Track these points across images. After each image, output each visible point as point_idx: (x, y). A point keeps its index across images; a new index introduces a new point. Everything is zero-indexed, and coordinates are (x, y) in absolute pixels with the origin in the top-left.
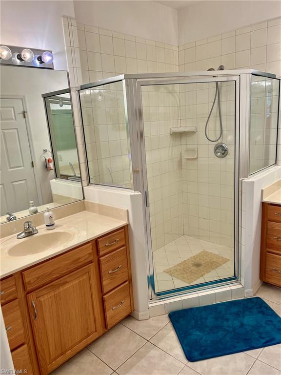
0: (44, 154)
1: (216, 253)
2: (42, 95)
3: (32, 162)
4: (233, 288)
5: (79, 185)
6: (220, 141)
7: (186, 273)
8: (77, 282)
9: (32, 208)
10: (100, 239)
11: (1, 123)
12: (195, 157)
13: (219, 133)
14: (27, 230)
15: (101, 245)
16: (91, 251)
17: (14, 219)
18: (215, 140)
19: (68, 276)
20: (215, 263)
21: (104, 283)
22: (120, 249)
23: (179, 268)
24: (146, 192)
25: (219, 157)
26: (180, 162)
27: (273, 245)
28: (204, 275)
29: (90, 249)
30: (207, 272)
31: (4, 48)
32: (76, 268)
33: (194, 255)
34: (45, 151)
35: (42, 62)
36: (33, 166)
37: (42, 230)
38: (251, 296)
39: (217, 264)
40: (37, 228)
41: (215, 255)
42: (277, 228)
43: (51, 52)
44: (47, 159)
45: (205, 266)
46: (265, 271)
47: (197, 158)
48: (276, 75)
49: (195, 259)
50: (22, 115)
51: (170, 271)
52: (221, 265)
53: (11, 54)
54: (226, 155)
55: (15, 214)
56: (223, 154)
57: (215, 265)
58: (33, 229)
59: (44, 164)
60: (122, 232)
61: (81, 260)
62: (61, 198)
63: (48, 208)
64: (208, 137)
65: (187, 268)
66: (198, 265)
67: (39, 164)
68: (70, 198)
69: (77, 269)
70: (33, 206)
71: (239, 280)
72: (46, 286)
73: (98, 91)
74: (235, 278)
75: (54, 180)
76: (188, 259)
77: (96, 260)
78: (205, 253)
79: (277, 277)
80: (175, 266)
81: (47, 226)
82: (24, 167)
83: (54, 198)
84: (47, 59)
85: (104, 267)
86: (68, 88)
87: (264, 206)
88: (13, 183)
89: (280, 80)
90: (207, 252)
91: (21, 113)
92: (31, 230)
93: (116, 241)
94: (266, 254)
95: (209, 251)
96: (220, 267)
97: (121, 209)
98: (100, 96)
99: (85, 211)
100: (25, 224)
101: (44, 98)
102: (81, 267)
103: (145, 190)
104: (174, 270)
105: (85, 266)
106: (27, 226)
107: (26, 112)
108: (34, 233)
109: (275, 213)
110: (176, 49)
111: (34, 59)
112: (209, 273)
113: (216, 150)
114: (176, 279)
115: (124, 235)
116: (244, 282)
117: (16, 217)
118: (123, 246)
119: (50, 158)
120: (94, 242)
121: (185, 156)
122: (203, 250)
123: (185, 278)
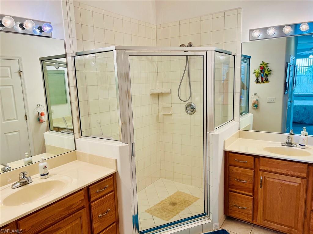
0: (37, 108)
1: (187, 192)
2: (39, 58)
3: (26, 115)
4: (203, 223)
5: (71, 137)
6: (189, 101)
7: (165, 212)
8: (69, 227)
9: (27, 159)
10: (91, 187)
12: (170, 113)
13: (188, 95)
14: (21, 180)
15: (92, 192)
16: (83, 198)
17: (9, 170)
18: (185, 100)
19: (61, 222)
20: (188, 202)
21: (95, 226)
22: (109, 195)
23: (158, 207)
24: (132, 143)
25: (189, 114)
26: (158, 116)
27: (234, 185)
28: (179, 212)
29: (82, 196)
31: (8, 18)
33: (170, 195)
34: (38, 105)
35: (41, 31)
36: (26, 119)
37: (36, 179)
38: (218, 229)
39: (190, 202)
40: (32, 177)
41: (187, 194)
42: (236, 171)
43: (50, 23)
44: (40, 112)
45: (180, 205)
46: (228, 207)
47: (172, 114)
48: (231, 52)
49: (171, 199)
50: (18, 74)
51: (151, 210)
52: (192, 203)
53: (14, 23)
54: (194, 113)
55: (9, 165)
56: (192, 111)
57: (188, 203)
58: (28, 179)
60: (111, 179)
61: (74, 207)
62: (54, 148)
63: (43, 159)
64: (180, 97)
65: (165, 207)
66: (174, 204)
67: (32, 118)
68: (63, 148)
71: (208, 216)
72: (40, 233)
74: (205, 214)
75: (47, 133)
76: (166, 199)
77: (88, 205)
78: (179, 193)
79: (237, 212)
80: (154, 206)
81: (41, 175)
82: (17, 119)
83: (47, 148)
84: (47, 29)
85: (94, 212)
86: (64, 53)
87: (227, 154)
88: (6, 134)
89: (234, 56)
90: (181, 192)
91: (17, 72)
92: (26, 180)
93: (105, 187)
94: (229, 193)
95: (183, 191)
96: (192, 205)
97: (110, 158)
98: (94, 62)
99: (76, 161)
100: (21, 174)
101: (42, 61)
102: (73, 213)
103: (132, 142)
104: (154, 209)
105: (77, 211)
106: (22, 176)
107: (22, 71)
108: (29, 182)
109: (235, 160)
110: (154, 27)
111: (35, 28)
112: (183, 211)
113: (187, 108)
114: (156, 217)
115: (113, 182)
116: (212, 217)
117: (11, 168)
118: (112, 191)
119: (43, 112)
120: (86, 189)
121: (162, 112)
122: (177, 191)
123: (163, 216)
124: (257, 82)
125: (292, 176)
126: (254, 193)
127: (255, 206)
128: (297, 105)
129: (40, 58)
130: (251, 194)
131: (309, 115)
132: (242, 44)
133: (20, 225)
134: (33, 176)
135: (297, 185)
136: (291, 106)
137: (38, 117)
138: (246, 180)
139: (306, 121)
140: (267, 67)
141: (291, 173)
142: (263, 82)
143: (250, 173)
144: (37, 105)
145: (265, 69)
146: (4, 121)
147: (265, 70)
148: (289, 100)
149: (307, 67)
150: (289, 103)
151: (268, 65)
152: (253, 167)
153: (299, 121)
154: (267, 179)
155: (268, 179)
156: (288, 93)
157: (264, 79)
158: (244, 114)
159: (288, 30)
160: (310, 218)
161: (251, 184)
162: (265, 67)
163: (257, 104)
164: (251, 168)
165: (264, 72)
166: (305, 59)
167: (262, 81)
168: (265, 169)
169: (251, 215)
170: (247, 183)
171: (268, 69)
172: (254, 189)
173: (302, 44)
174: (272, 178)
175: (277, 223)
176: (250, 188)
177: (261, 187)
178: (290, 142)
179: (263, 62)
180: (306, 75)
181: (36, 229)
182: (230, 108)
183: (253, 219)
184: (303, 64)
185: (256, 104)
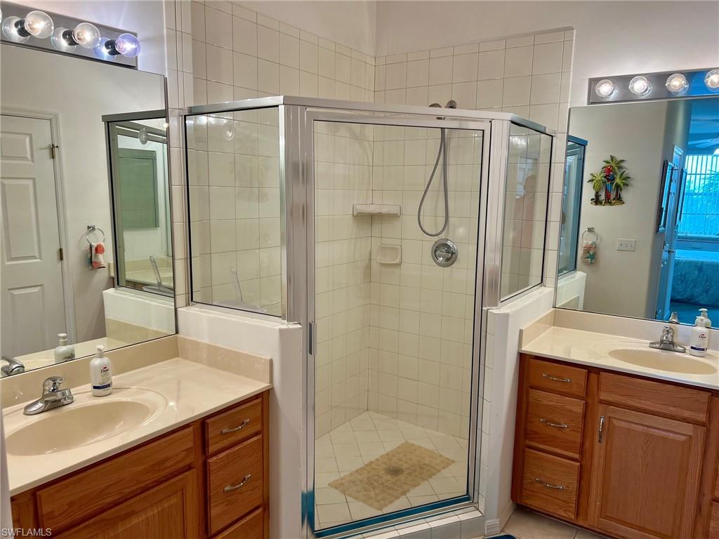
0: (88, 234)
1: (430, 447)
3: (61, 250)
4: (463, 517)
5: (168, 304)
6: (442, 236)
7: (374, 488)
8: (156, 511)
9: (63, 349)
10: (211, 420)
11: (2, 163)
12: (397, 261)
13: (441, 221)
14: (47, 396)
15: (212, 432)
16: (190, 444)
17: (18, 372)
18: (434, 233)
20: (429, 468)
21: (214, 512)
22: (250, 441)
23: (359, 477)
24: (311, 324)
25: (440, 265)
26: (368, 268)
27: (536, 433)
28: (408, 491)
29: (188, 439)
30: (415, 486)
31: (38, 15)
32: (156, 481)
33: (388, 449)
34: (91, 229)
35: (114, 52)
36: (61, 259)
37: (82, 396)
38: (496, 532)
39: (432, 470)
40: (73, 391)
41: (426, 450)
42: (545, 402)
43: (135, 35)
44: (95, 245)
45: (409, 474)
46: (522, 483)
47: (400, 264)
48: (545, 128)
49: (390, 459)
50: (47, 153)
51: (342, 484)
52: (439, 471)
53: (53, 28)
54: (451, 264)
55: (21, 360)
56: (448, 260)
57: (428, 471)
58: (64, 394)
59: (87, 256)
60: (257, 404)
61: (168, 464)
62: (125, 328)
63: (100, 350)
64: (422, 225)
65: (376, 478)
66: (395, 472)
67: (74, 256)
68: (146, 329)
69: (159, 483)
70: (65, 344)
71: (475, 501)
72: (87, 523)
73: (225, 121)
74: (466, 499)
75: (111, 291)
76: (377, 460)
77: (199, 463)
78: (407, 448)
79: (542, 495)
80: (351, 474)
81: (95, 387)
82: (41, 258)
83: (109, 328)
84: (126, 47)
85: (214, 480)
86: (163, 108)
87: (526, 362)
88: (11, 291)
89: (552, 136)
90: (413, 445)
91: (46, 149)
92: (59, 395)
93: (243, 423)
94: (524, 451)
95: (417, 443)
96: (438, 475)
97: (258, 356)
98: (230, 131)
99: (177, 358)
100: (47, 383)
101: (108, 122)
102: (167, 479)
103: (310, 321)
104: (350, 481)
105: (176, 476)
106: (50, 387)
107: (57, 147)
108: (65, 403)
109: (544, 375)
110: (371, 61)
111: (98, 45)
112: (416, 488)
113: (436, 251)
114: (354, 500)
115: (260, 412)
116: (483, 505)
117: (23, 367)
118: (256, 434)
119: (103, 244)
120: (198, 425)
121: (378, 259)
122: (403, 441)
123: (371, 498)
124: (597, 201)
125: (673, 417)
126: (582, 453)
127: (583, 483)
128: (682, 261)
129: (104, 117)
130: (577, 456)
131: (708, 284)
132: (570, 109)
133: (42, 501)
134: (76, 388)
135: (683, 438)
136: (668, 260)
137: (89, 255)
138: (566, 423)
139: (701, 298)
140: (620, 168)
141: (672, 410)
142: (610, 203)
143: (577, 407)
144: (89, 227)
145: (615, 173)
146: (8, 261)
147: (615, 176)
148: (667, 247)
149: (708, 176)
150: (665, 255)
151: (623, 164)
152: (583, 394)
153: (686, 296)
154: (615, 421)
155: (616, 423)
156: (664, 232)
157: (613, 196)
158: (565, 272)
159: (677, 84)
160: (709, 517)
161: (578, 432)
162: (616, 168)
163: (595, 253)
164: (581, 396)
165: (614, 179)
166: (705, 157)
167: (608, 201)
168: (610, 399)
169: (574, 505)
170: (568, 430)
171: (622, 174)
172: (582, 445)
173: (701, 122)
174: (625, 421)
175: (631, 526)
176: (575, 442)
177: (599, 441)
178: (670, 339)
179: (612, 158)
180: (705, 194)
181: (78, 513)
182: (536, 255)
183: (577, 515)
184: (698, 168)
185: (591, 252)
